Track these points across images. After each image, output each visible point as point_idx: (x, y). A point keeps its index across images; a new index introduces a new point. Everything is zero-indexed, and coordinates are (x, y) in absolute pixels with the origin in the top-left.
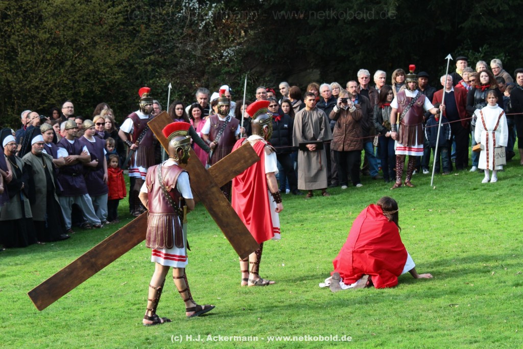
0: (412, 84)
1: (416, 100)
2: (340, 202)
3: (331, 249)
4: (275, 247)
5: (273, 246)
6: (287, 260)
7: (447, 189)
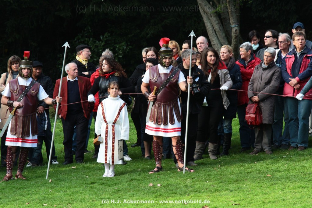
0: (26, 70)
1: (30, 89)
7: (63, 182)
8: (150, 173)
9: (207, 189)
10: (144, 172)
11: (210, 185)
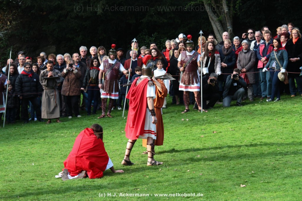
0: (112, 56)
1: (114, 65)
2: (68, 126)
3: (62, 154)
4: (28, 153)
5: (27, 153)
6: (36, 161)
8: (182, 113)
9: (215, 121)
10: (179, 112)
11: (217, 119)
